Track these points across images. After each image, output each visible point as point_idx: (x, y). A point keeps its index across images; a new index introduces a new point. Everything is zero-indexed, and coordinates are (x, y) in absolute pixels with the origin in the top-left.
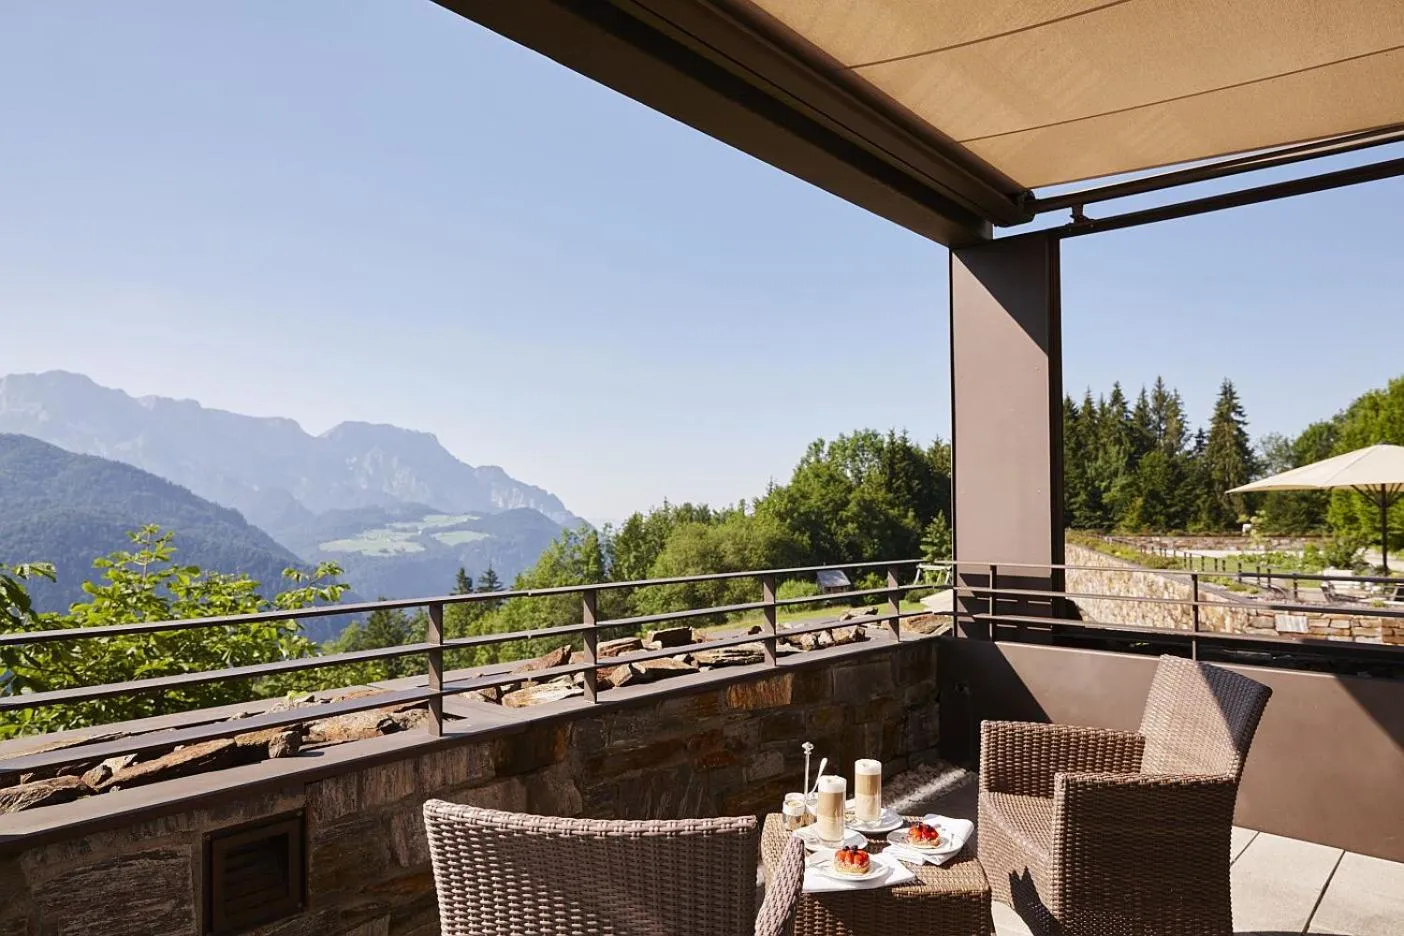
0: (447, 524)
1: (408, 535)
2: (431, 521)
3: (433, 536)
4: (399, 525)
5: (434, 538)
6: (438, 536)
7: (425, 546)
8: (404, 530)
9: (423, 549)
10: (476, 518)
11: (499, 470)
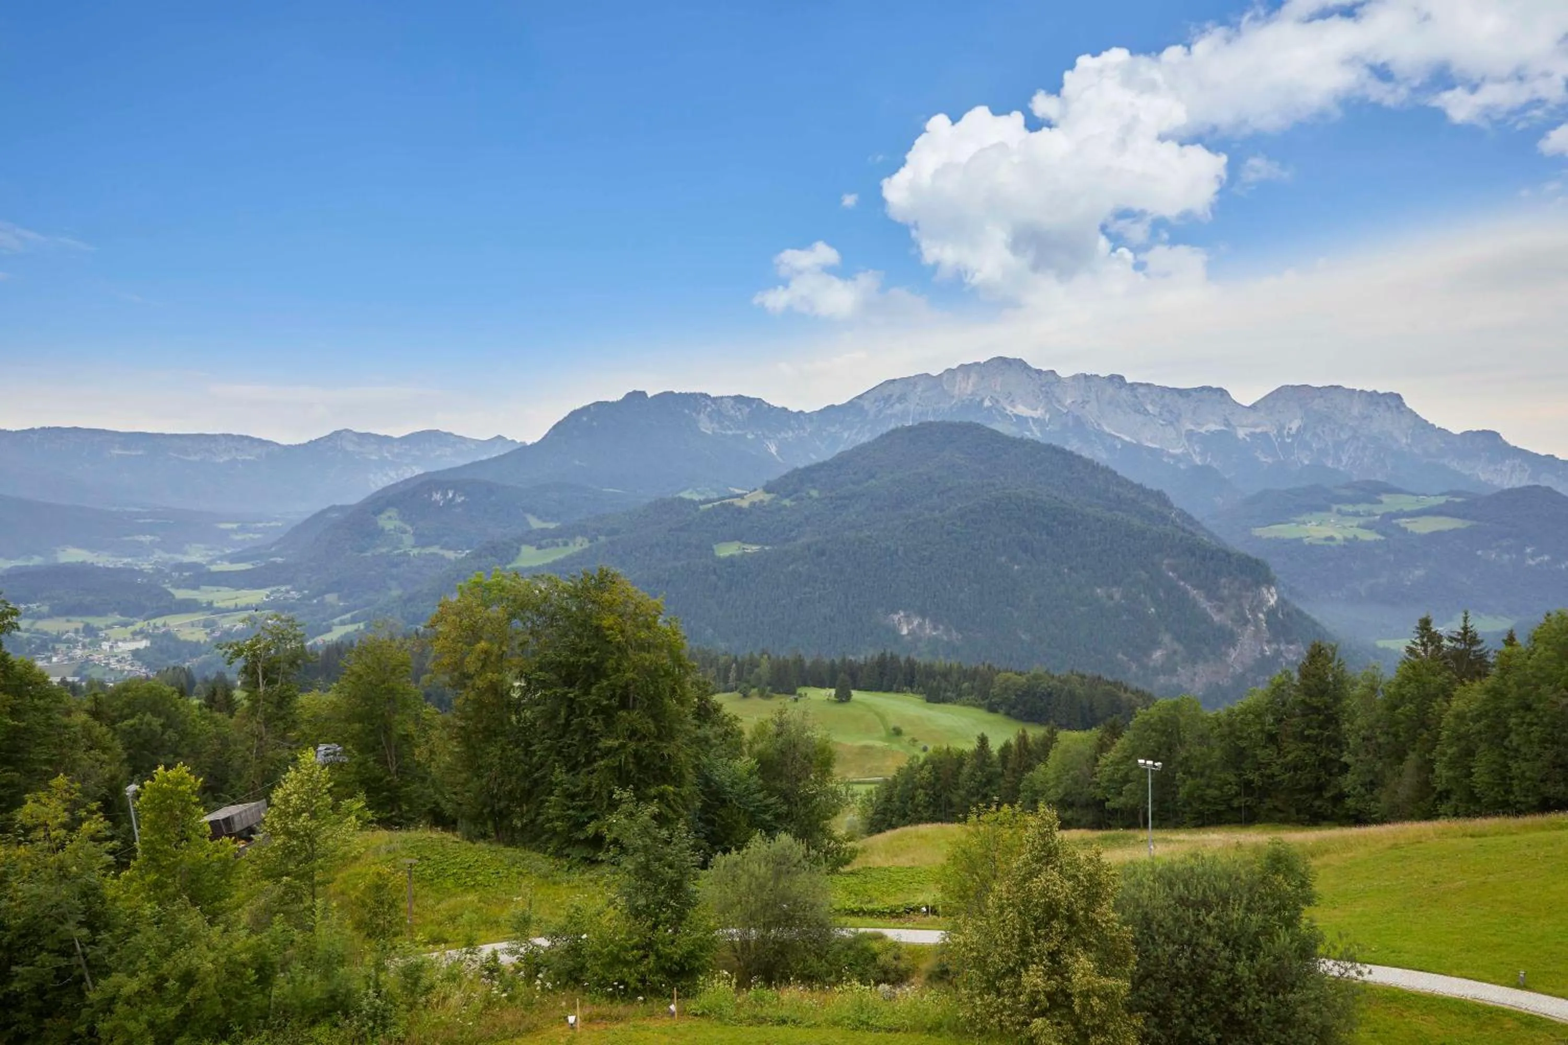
0: (1417, 507)
1: (1362, 521)
2: (1390, 503)
3: (1394, 521)
4: (1349, 508)
5: (1398, 525)
6: (1403, 522)
7: (1383, 534)
8: (1356, 514)
9: (1383, 538)
10: (1458, 500)
11: (1494, 435)
